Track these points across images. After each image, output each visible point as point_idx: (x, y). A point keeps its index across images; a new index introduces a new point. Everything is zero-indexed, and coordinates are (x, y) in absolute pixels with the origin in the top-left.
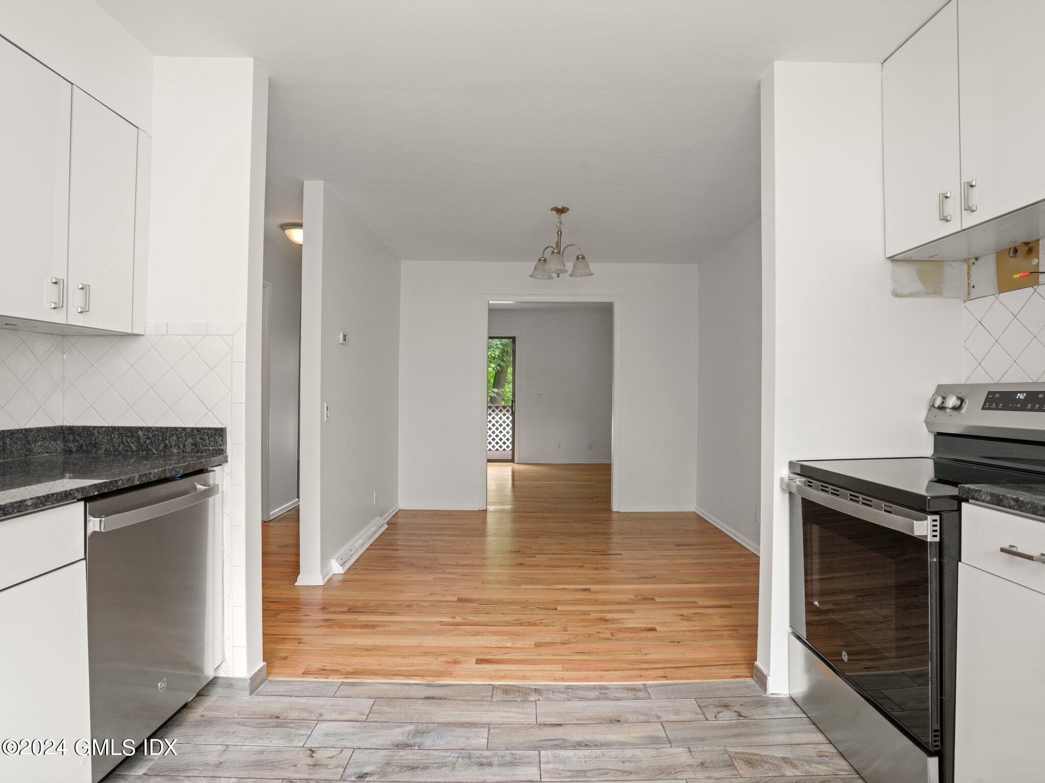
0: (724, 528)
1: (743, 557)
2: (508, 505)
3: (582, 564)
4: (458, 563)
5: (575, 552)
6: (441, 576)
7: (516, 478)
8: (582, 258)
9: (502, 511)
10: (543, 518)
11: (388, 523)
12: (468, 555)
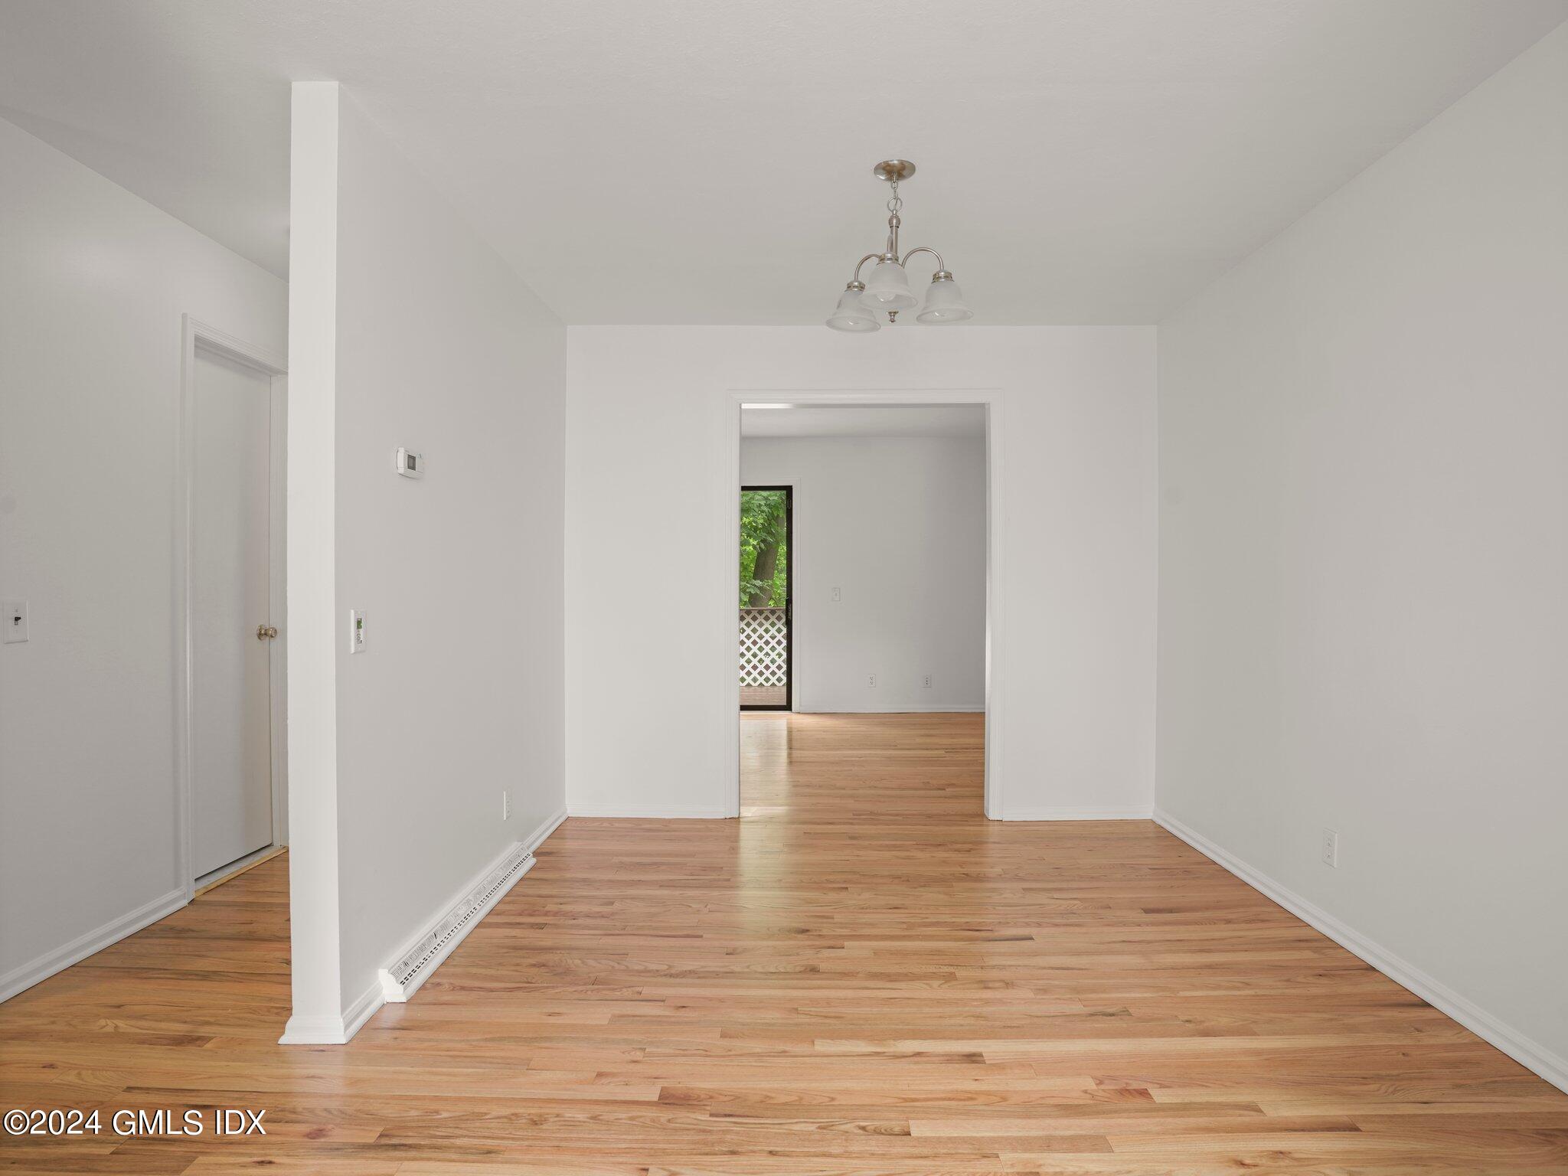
0: (1230, 862)
1: (1308, 948)
2: (781, 805)
3: (951, 969)
4: (670, 967)
5: (930, 931)
6: (630, 1009)
7: (795, 744)
8: (946, 277)
9: (770, 820)
10: (852, 838)
11: (536, 854)
12: (697, 942)
